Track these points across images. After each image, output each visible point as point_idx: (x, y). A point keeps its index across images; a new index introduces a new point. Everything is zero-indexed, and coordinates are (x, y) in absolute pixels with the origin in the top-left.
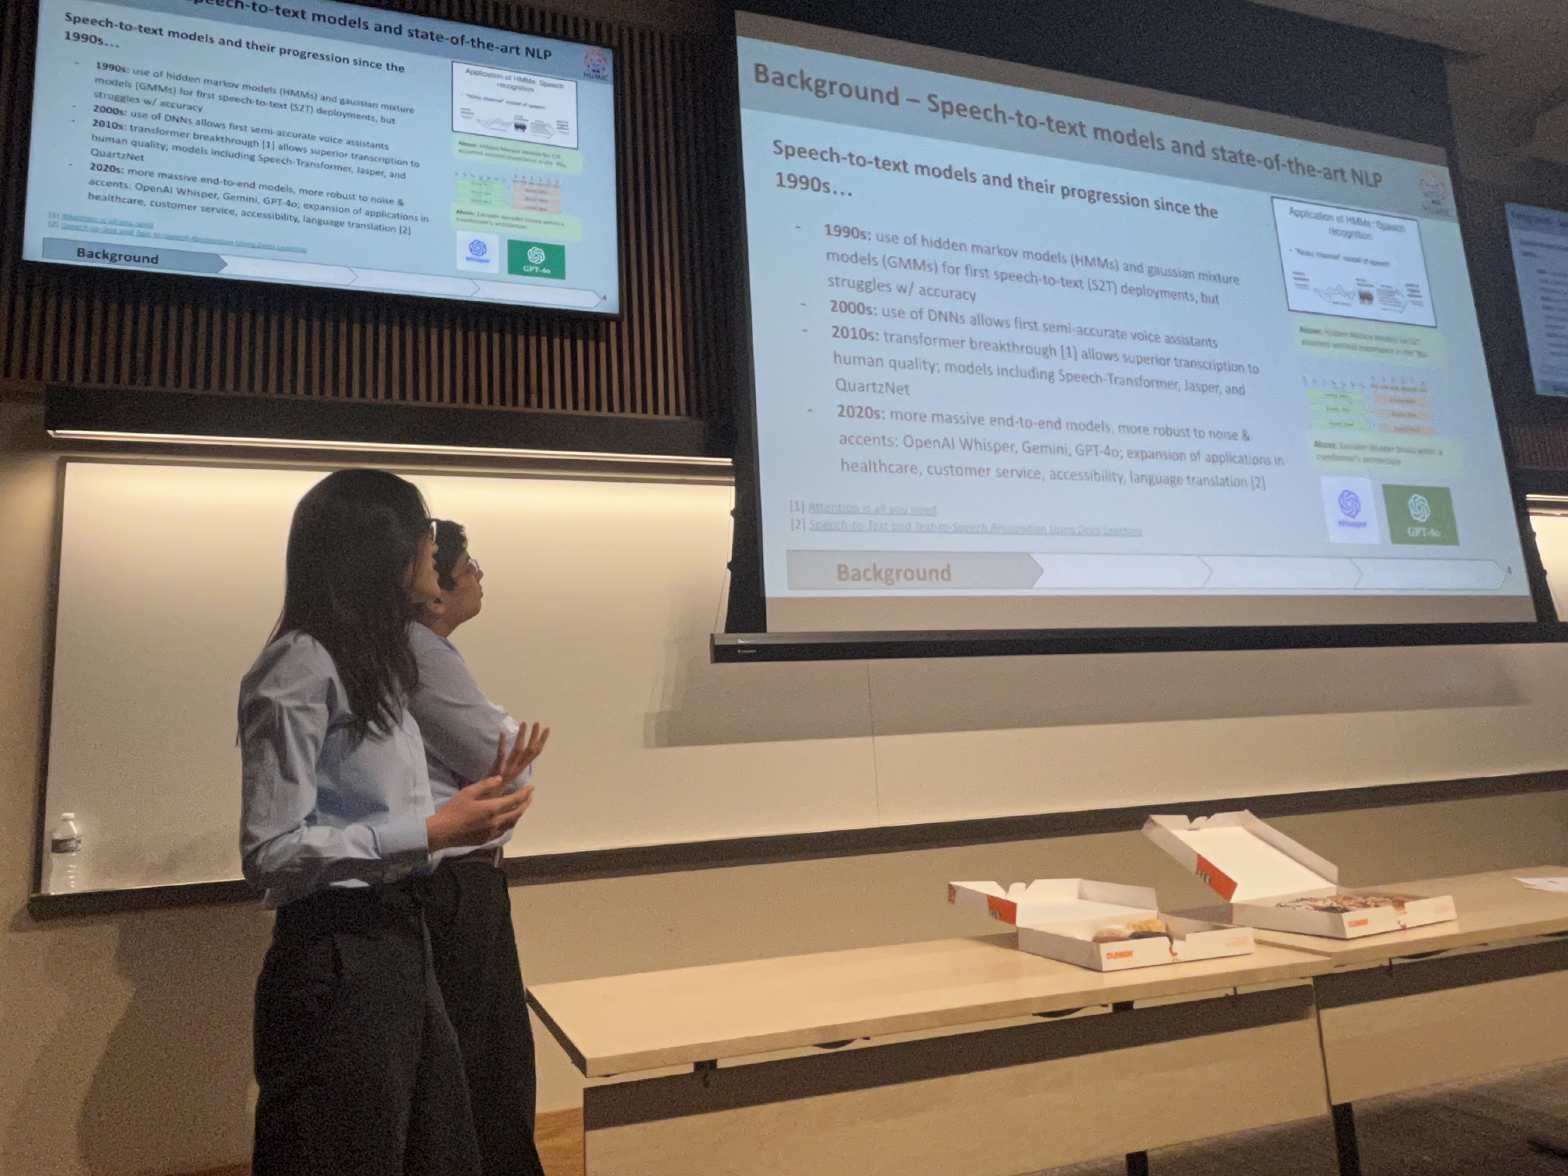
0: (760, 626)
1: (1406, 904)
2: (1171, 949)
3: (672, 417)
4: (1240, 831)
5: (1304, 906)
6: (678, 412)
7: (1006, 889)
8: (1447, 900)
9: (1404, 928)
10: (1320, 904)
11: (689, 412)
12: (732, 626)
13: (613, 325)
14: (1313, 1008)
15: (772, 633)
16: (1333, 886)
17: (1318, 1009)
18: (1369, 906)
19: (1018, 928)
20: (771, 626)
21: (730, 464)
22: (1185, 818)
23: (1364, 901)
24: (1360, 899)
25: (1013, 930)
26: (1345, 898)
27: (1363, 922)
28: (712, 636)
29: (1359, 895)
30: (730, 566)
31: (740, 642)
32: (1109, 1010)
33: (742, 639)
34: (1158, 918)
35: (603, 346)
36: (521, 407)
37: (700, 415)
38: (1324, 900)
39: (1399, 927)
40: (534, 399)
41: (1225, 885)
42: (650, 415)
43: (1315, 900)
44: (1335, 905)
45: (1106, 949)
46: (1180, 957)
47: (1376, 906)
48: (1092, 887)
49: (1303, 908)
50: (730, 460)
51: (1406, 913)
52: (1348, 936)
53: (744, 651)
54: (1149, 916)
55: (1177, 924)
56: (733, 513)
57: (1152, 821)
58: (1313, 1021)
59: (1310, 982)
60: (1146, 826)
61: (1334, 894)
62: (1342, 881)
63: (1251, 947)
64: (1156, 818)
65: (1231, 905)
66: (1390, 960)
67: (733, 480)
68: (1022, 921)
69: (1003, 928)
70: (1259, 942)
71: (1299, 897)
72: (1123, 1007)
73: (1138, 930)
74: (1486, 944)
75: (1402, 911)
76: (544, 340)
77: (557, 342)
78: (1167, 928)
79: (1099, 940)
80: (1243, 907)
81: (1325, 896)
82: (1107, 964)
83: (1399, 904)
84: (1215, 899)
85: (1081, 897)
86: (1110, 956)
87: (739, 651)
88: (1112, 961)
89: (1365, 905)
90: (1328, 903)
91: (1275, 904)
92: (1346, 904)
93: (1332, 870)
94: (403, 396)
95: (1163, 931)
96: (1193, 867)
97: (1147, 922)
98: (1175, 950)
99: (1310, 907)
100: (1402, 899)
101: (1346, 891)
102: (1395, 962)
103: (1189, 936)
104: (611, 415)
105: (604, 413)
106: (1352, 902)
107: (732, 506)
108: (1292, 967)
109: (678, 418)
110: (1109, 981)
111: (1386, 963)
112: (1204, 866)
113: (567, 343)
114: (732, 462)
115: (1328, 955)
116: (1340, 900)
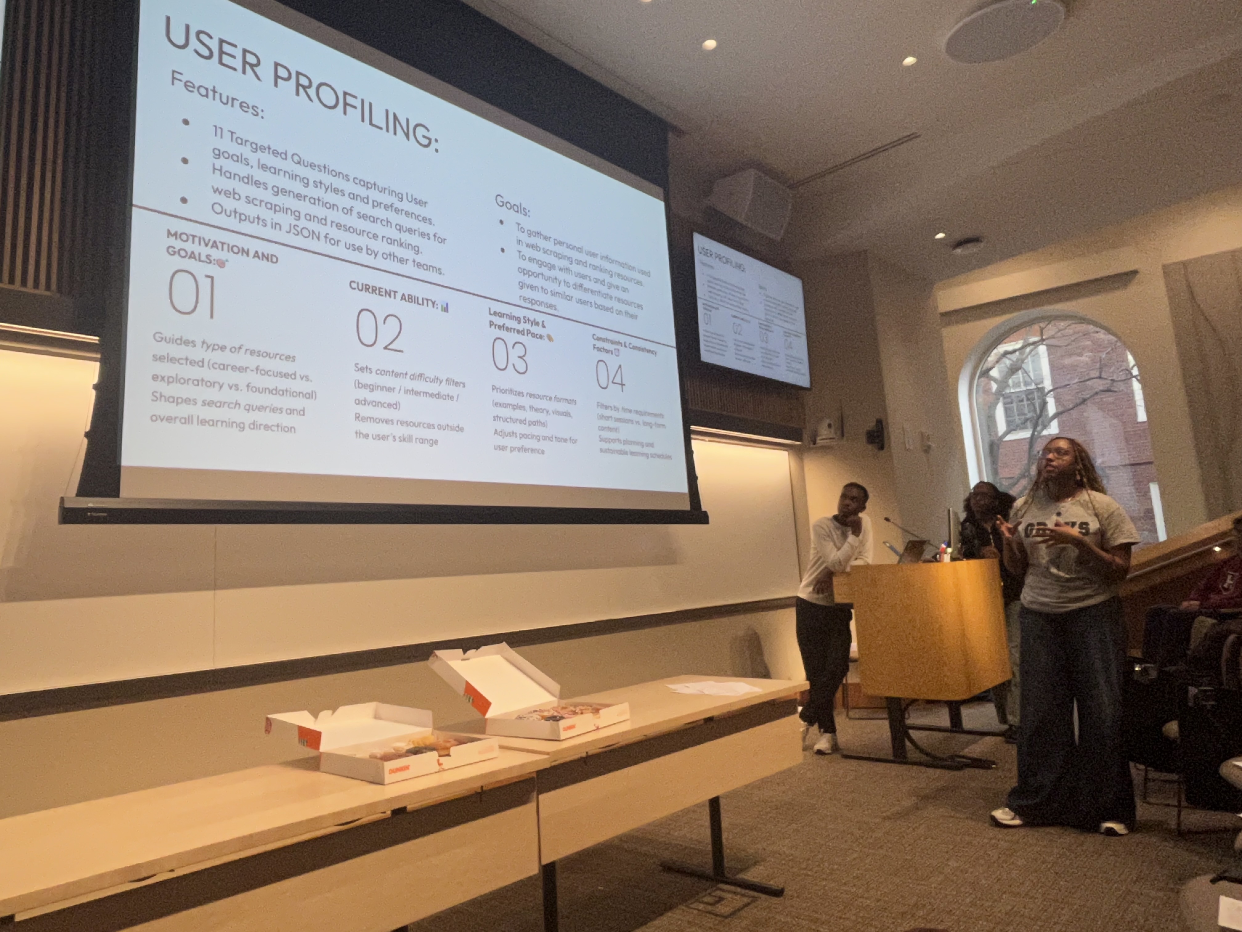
0: (115, 492)
1: (601, 711)
2: (438, 761)
3: (41, 291)
4: (498, 660)
5: (535, 716)
6: (48, 287)
7: (315, 718)
8: (625, 706)
9: (598, 729)
10: (546, 714)
11: (59, 289)
12: (83, 491)
14: (535, 793)
15: (127, 499)
16: (556, 699)
17: (538, 794)
18: (577, 713)
19: (321, 753)
20: (123, 493)
21: (97, 342)
22: (460, 651)
23: (574, 709)
24: (572, 708)
25: (317, 755)
26: (563, 708)
27: (572, 726)
28: (62, 499)
29: (572, 706)
30: (87, 435)
31: (91, 505)
32: (388, 815)
33: (91, 503)
34: (432, 734)
37: (72, 293)
38: (549, 711)
39: (595, 728)
41: (482, 704)
42: (17, 286)
43: (541, 711)
44: (556, 714)
45: (389, 765)
46: (445, 767)
47: (582, 713)
48: (387, 709)
49: (534, 718)
50: (97, 338)
51: (599, 717)
52: (562, 738)
53: (94, 514)
54: (425, 732)
56: (95, 386)
57: (437, 656)
58: (534, 804)
59: (535, 775)
60: (431, 659)
61: (556, 705)
62: (562, 696)
63: (497, 753)
64: (438, 653)
65: (486, 720)
67: (99, 356)
68: (325, 747)
69: (311, 753)
70: (502, 747)
71: (532, 710)
72: (399, 812)
73: (416, 748)
75: (598, 716)
78: (437, 744)
79: (385, 758)
80: (494, 720)
81: (549, 707)
82: (388, 778)
83: (596, 711)
84: (474, 715)
85: (377, 717)
86: (392, 771)
87: (89, 514)
88: (393, 775)
89: (575, 713)
90: (550, 713)
91: (516, 716)
92: (563, 713)
93: (556, 687)
95: (435, 746)
96: (461, 690)
97: (424, 739)
98: (441, 761)
99: (539, 717)
100: (599, 707)
101: (563, 703)
106: (567, 711)
107: (95, 381)
109: (48, 293)
110: (389, 792)
111: (584, 755)
112: (470, 689)
114: (99, 340)
115: (548, 754)
116: (559, 710)
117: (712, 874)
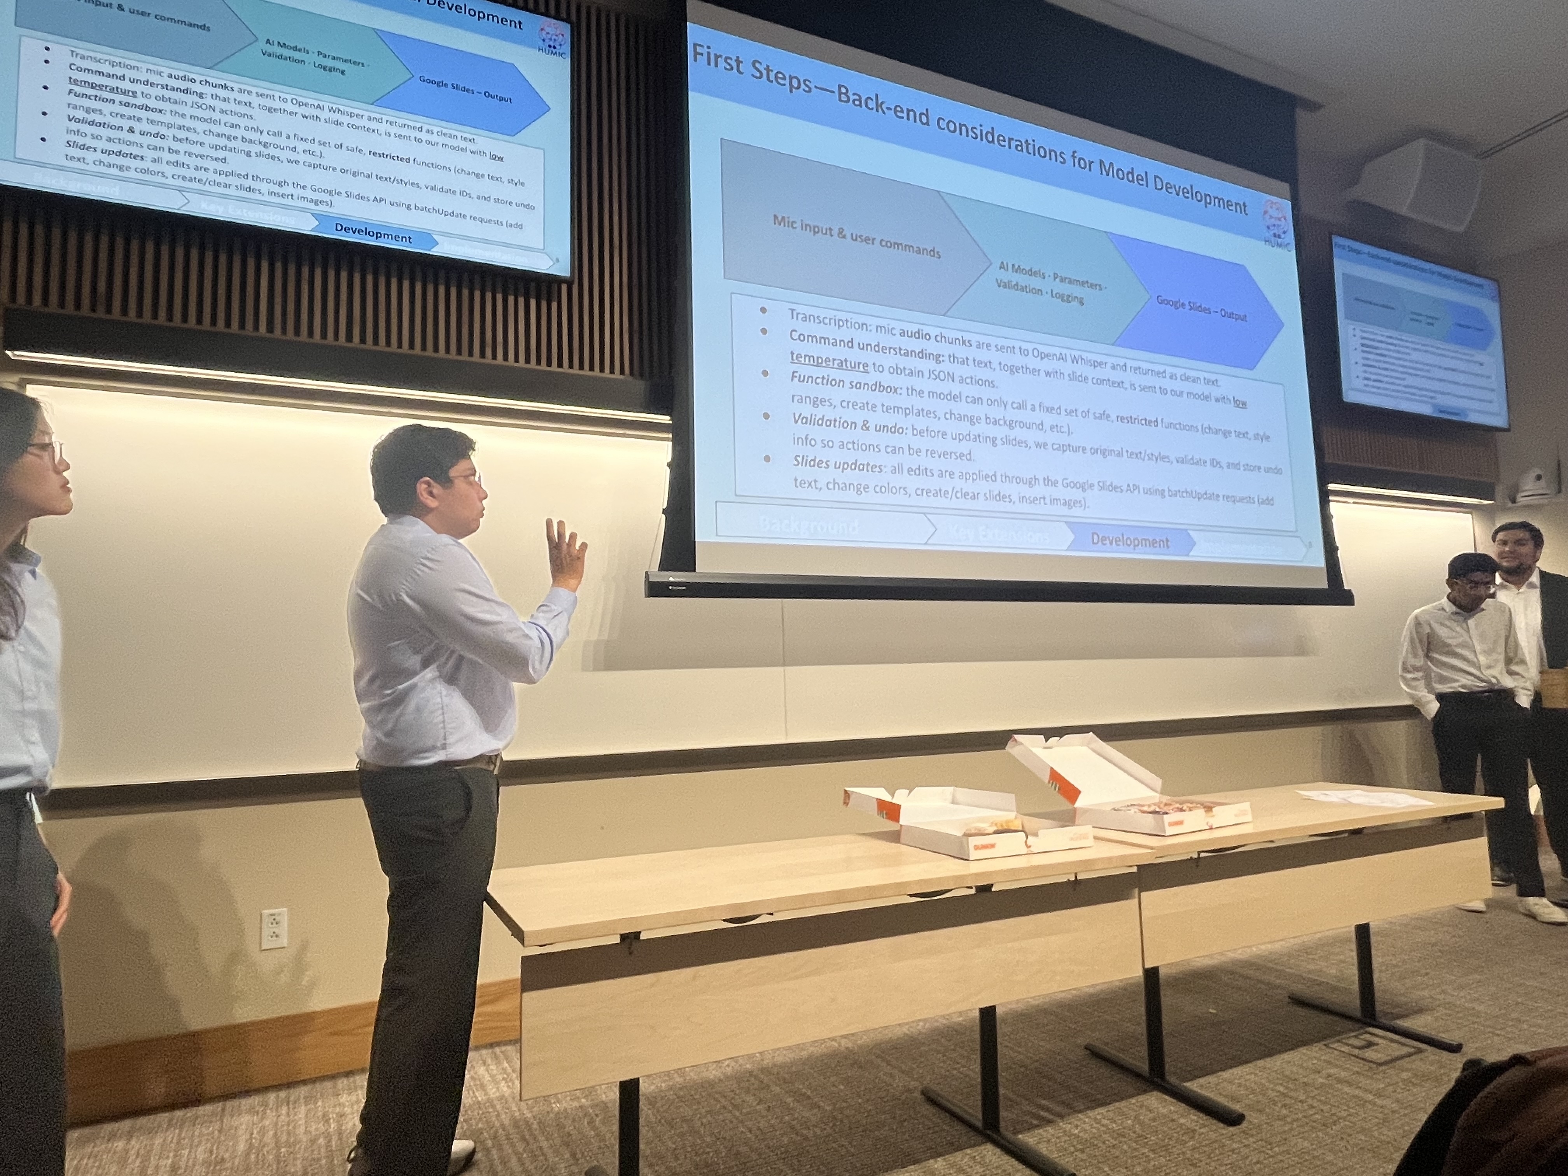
0: (690, 566)
1: (1214, 809)
2: (1026, 842)
3: (617, 375)
4: (1085, 749)
5: (1133, 810)
6: (622, 372)
7: (893, 795)
8: (1246, 806)
9: (1211, 828)
10: (1145, 809)
11: (632, 372)
12: (665, 566)
13: (564, 288)
14: (1136, 891)
15: (702, 573)
16: (1157, 795)
17: (1140, 892)
18: (1184, 810)
19: (901, 826)
20: (700, 567)
21: (668, 422)
22: (1043, 738)
23: (1180, 806)
24: (1178, 805)
25: (898, 828)
26: (1166, 805)
27: (1181, 823)
28: (647, 574)
29: (1177, 802)
30: (665, 512)
31: (671, 579)
32: (973, 891)
33: (672, 577)
34: (1016, 817)
35: (554, 305)
36: (476, 358)
37: (642, 375)
38: (1149, 806)
39: (1208, 827)
40: (489, 351)
41: (1070, 792)
42: (597, 372)
43: (1140, 805)
44: (1158, 810)
45: (973, 841)
46: (1034, 850)
47: (1190, 810)
48: (963, 794)
49: (1132, 812)
50: (668, 418)
51: (1213, 816)
52: (1167, 834)
53: (674, 588)
54: (1009, 816)
55: (1032, 823)
56: (669, 465)
57: (1015, 740)
58: (1136, 900)
59: (1135, 870)
60: (1010, 744)
61: (1157, 801)
62: (1165, 791)
63: (1090, 842)
64: (1019, 738)
65: (1076, 808)
66: (1199, 853)
67: (670, 436)
68: (905, 819)
69: (890, 826)
70: (1096, 838)
71: (1129, 803)
72: (984, 889)
73: (1000, 828)
74: (1272, 841)
75: (1210, 814)
76: (499, 297)
77: (511, 299)
78: (1023, 827)
79: (968, 835)
80: (1085, 811)
81: (1150, 802)
82: (974, 855)
83: (1209, 809)
84: (1062, 804)
85: (954, 802)
86: (977, 848)
87: (670, 588)
88: (978, 851)
89: (1181, 810)
90: (1152, 809)
91: (1111, 808)
92: (1166, 808)
93: (1158, 782)
94: (363, 340)
95: (1020, 829)
96: (1046, 777)
97: (1007, 822)
98: (1029, 843)
99: (1138, 811)
100: (1210, 805)
101: (1166, 799)
102: (1203, 855)
103: (1041, 833)
104: (560, 370)
105: (554, 367)
106: (1171, 807)
107: (669, 459)
108: (1123, 857)
109: (622, 377)
110: (974, 868)
111: (1195, 856)
112: (1055, 776)
113: (521, 300)
114: (671, 420)
115: (1152, 848)
116: (1162, 806)
117: (1358, 1014)
